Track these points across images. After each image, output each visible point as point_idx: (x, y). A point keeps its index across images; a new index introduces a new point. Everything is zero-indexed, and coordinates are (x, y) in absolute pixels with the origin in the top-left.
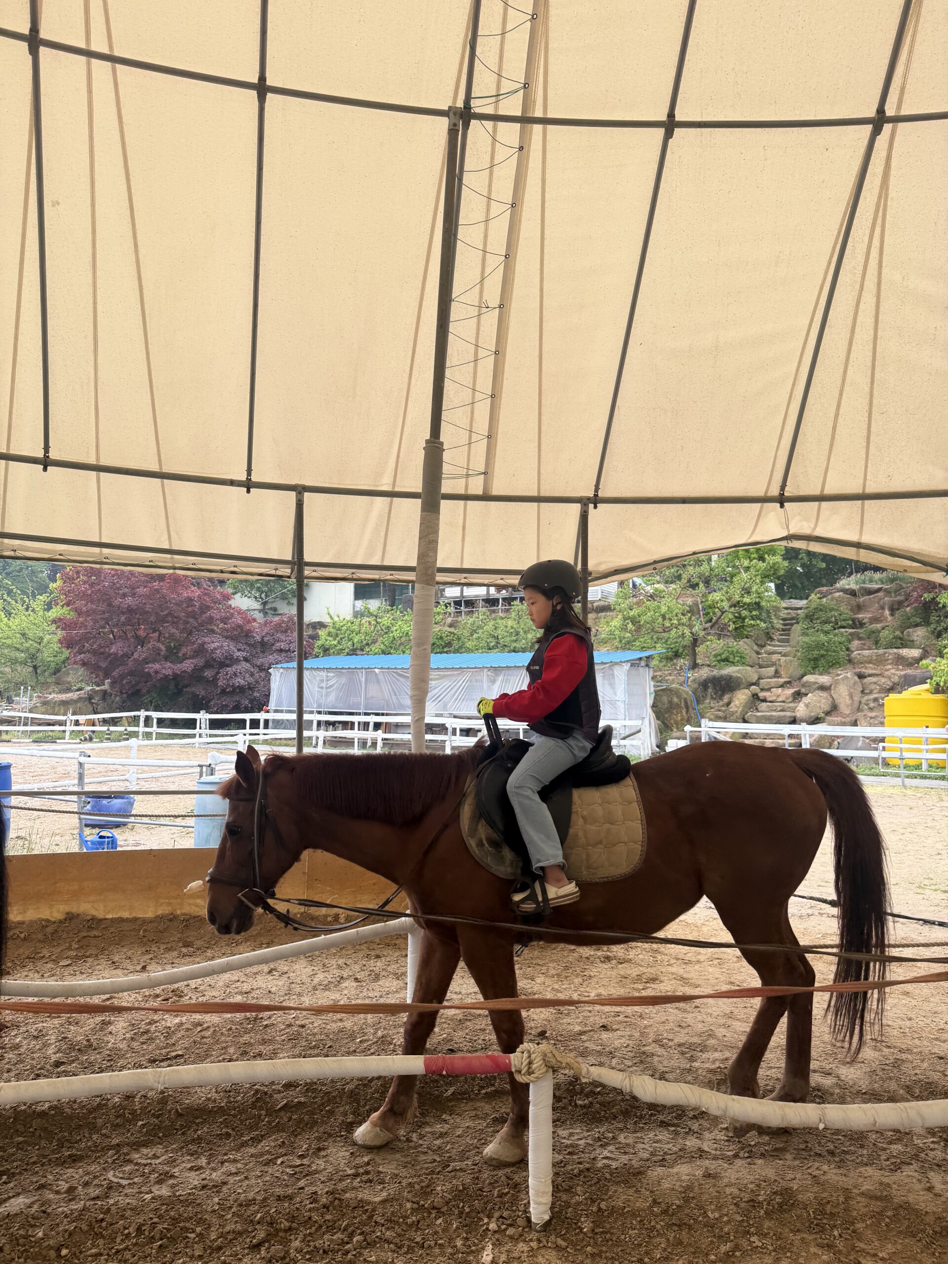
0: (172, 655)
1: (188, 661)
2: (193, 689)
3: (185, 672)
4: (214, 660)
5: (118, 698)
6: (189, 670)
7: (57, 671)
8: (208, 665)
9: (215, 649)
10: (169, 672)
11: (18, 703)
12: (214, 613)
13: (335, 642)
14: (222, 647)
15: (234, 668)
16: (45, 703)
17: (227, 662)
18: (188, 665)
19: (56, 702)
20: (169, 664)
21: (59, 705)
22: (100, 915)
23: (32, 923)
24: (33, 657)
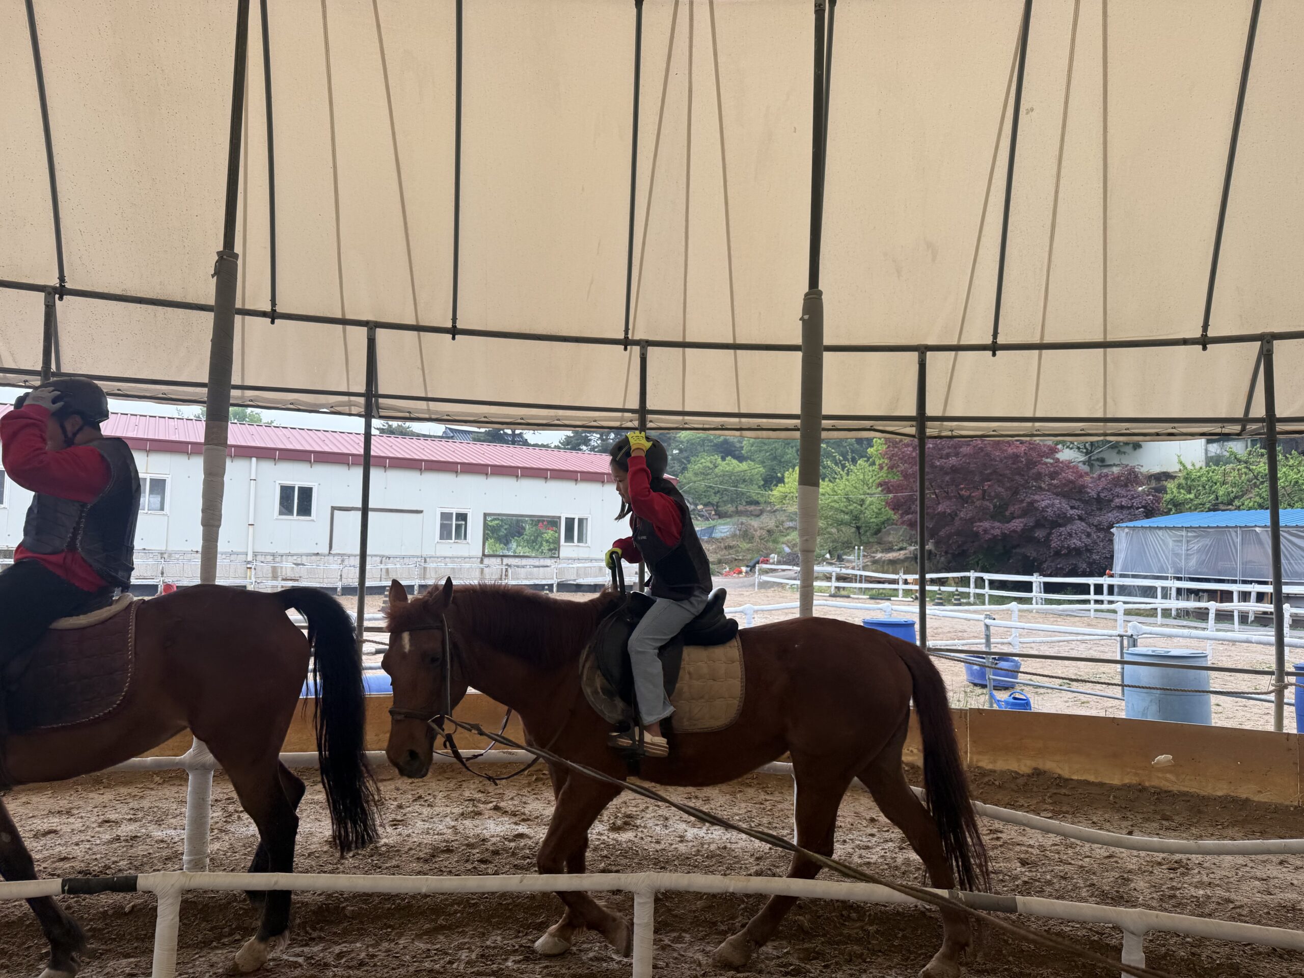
0: (999, 514)
1: (1017, 521)
2: (1023, 550)
3: (1014, 531)
4: (1045, 518)
5: (943, 559)
6: (1019, 529)
7: (878, 531)
8: (1038, 525)
9: (1047, 507)
10: (997, 532)
11: (849, 561)
12: (1040, 468)
13: (1192, 496)
14: (1053, 505)
15: (1069, 527)
16: (875, 562)
17: (1060, 521)
18: (1017, 524)
19: (884, 562)
20: (997, 524)
21: (888, 564)
22: (1066, 774)
23: (1003, 773)
24: (857, 518)
